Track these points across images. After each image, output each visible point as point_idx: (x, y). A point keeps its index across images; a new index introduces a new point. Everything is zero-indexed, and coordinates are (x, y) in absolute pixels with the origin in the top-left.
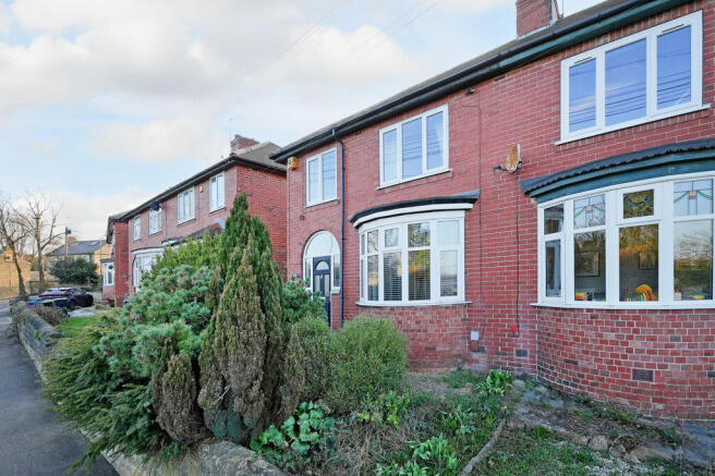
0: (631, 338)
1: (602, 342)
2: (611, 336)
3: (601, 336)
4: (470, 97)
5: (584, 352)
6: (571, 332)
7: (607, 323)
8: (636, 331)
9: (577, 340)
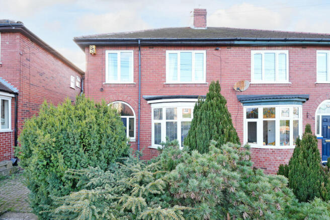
0: (285, 158)
1: (276, 160)
2: (279, 158)
3: (276, 158)
4: (217, 51)
5: (269, 164)
6: (263, 158)
7: (278, 154)
8: (286, 156)
9: (266, 160)
